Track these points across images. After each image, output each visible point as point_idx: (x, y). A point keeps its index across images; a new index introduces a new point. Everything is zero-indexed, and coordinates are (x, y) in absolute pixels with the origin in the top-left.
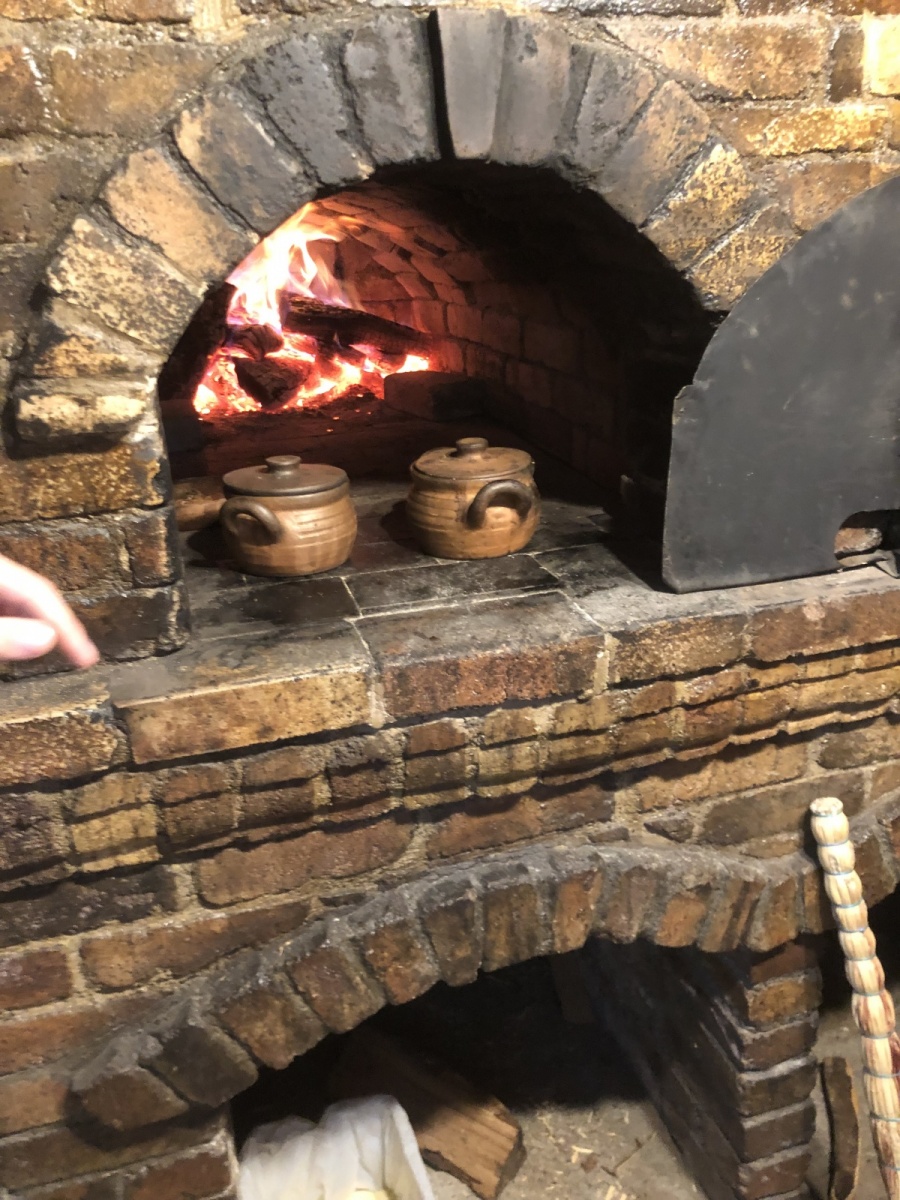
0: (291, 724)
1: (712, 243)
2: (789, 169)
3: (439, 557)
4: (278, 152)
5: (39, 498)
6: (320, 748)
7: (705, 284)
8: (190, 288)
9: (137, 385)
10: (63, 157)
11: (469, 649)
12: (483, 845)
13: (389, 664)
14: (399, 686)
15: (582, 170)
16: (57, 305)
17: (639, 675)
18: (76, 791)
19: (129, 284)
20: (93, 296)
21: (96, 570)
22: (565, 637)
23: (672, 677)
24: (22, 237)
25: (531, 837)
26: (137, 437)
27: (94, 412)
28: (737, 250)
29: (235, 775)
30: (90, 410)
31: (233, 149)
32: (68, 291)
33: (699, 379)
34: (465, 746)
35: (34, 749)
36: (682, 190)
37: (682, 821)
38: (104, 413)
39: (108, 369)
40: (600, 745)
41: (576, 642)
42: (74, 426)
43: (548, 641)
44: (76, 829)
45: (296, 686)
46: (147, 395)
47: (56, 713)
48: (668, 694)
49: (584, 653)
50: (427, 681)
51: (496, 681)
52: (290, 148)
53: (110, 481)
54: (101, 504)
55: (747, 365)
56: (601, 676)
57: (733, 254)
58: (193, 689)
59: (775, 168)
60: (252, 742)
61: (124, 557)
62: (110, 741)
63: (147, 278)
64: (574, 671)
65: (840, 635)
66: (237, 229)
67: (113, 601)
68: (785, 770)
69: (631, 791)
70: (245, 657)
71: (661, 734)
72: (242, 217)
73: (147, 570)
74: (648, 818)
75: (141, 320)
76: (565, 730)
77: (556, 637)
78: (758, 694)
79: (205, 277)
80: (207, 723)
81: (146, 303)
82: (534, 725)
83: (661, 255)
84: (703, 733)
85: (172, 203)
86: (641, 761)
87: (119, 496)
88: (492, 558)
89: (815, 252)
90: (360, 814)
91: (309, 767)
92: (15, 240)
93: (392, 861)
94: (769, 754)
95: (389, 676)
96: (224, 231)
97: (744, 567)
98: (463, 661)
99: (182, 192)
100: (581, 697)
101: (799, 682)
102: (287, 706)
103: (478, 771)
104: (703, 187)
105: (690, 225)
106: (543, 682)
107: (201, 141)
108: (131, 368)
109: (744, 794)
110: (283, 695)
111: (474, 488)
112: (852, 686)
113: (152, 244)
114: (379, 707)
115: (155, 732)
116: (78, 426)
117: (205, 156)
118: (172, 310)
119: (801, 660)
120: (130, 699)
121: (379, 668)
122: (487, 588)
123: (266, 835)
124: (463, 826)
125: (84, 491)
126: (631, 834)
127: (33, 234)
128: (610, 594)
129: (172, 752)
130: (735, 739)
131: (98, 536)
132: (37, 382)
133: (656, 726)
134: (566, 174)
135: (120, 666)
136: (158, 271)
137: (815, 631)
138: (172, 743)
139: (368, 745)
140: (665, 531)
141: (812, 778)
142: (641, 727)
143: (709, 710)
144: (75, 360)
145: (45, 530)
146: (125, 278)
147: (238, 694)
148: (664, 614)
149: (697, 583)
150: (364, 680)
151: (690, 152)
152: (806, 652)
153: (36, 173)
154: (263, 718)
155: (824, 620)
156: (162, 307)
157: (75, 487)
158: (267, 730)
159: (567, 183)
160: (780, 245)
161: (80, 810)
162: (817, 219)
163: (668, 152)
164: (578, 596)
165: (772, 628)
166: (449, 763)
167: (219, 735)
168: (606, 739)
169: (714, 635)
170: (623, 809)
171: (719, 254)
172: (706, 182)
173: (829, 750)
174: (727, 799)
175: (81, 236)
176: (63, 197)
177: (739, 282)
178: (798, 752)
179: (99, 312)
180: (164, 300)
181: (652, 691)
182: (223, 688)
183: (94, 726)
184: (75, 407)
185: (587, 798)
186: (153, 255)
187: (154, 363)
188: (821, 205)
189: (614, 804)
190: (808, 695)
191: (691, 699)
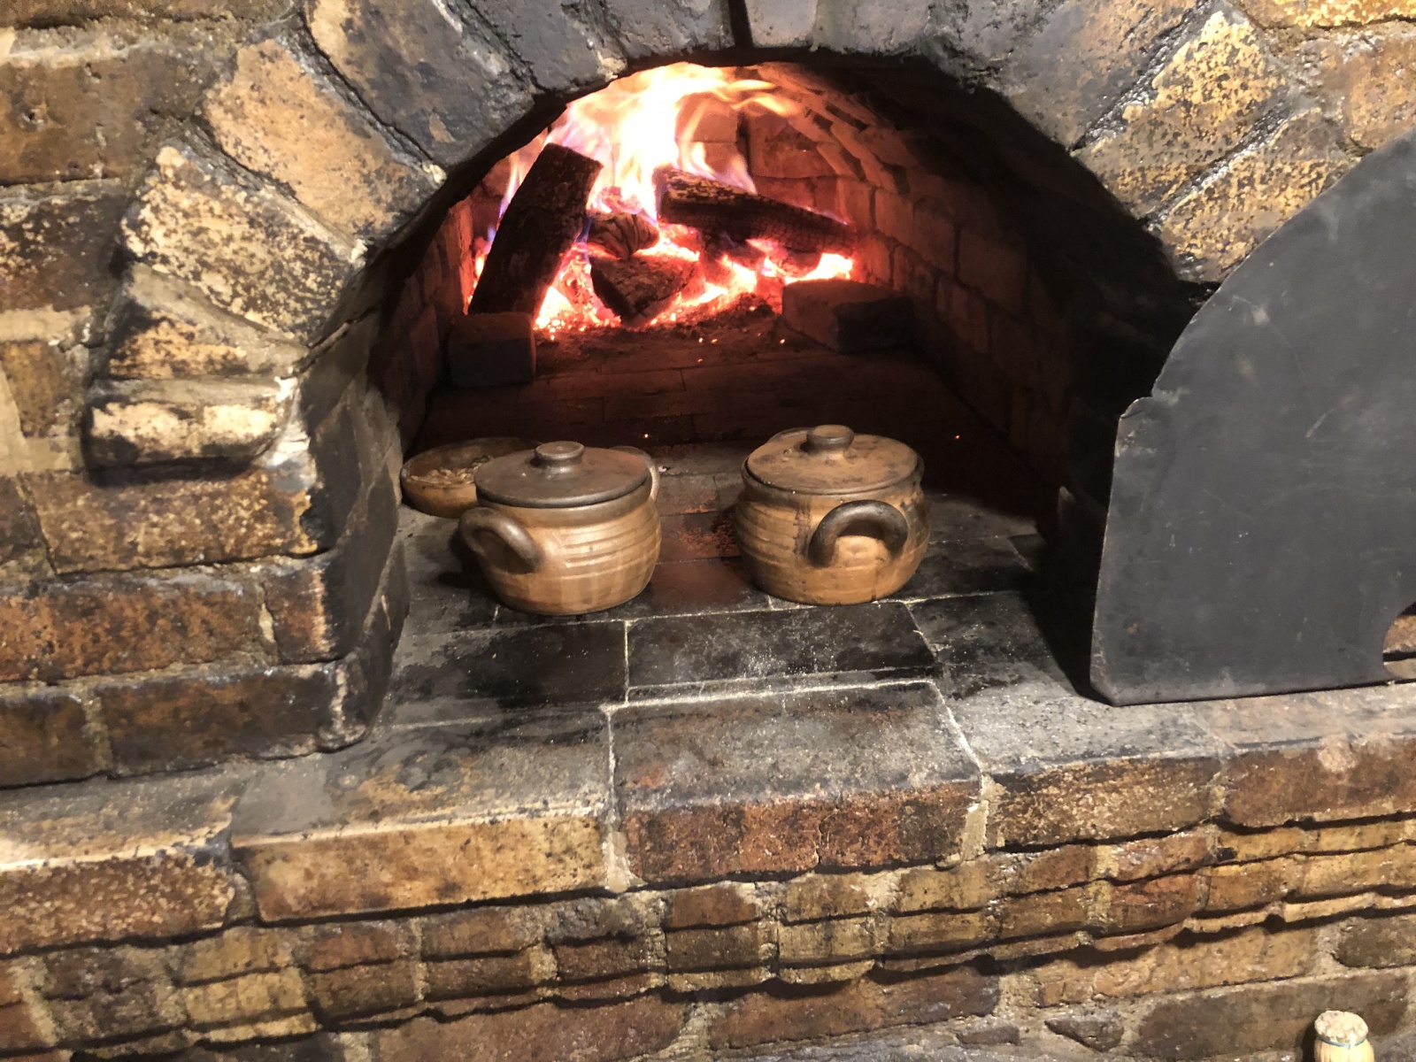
0: (486, 882)
1: (1196, 174)
2: (1346, 48)
3: (774, 596)
4: (468, 42)
5: (140, 539)
6: (535, 911)
7: (1181, 241)
8: (338, 249)
9: (266, 392)
10: (151, 53)
11: (762, 789)
12: (793, 1036)
13: (633, 806)
14: (650, 838)
15: (972, 58)
16: (140, 273)
17: (1035, 837)
18: (184, 947)
19: (245, 244)
20: (191, 261)
21: (227, 639)
22: (916, 780)
23: (1091, 842)
24: (98, 170)
25: (867, 1030)
26: (277, 459)
27: (201, 429)
28: (1241, 185)
29: (411, 939)
30: (195, 426)
31: (399, 38)
32: (153, 254)
33: (1162, 388)
34: (758, 920)
35: (116, 897)
36: (1148, 88)
37: (1105, 1025)
38: (215, 429)
39: (219, 367)
40: (974, 927)
41: (933, 790)
42: (173, 447)
43: (889, 784)
44: (190, 995)
45: (492, 831)
46: (278, 405)
47: (147, 850)
48: (1083, 865)
49: (947, 804)
50: (693, 833)
51: (803, 839)
52: (489, 34)
53: (239, 520)
54: (228, 549)
55: (1247, 368)
56: (974, 837)
57: (1233, 191)
58: (344, 823)
59: (1319, 47)
60: (429, 903)
61: (266, 623)
62: (224, 891)
63: (272, 235)
64: (929, 830)
65: (1381, 796)
66: (407, 159)
67: (252, 681)
68: (1278, 964)
69: (1025, 978)
70: (438, 768)
71: (1071, 917)
72: (415, 143)
73: (296, 644)
74: (1051, 1015)
75: (264, 297)
76: (916, 907)
77: (902, 777)
78: (1235, 868)
79: (359, 232)
80: (363, 872)
81: (270, 272)
82: (864, 898)
83: (1108, 194)
84: (1139, 919)
85: (305, 122)
86: (1040, 947)
87: (254, 540)
88: (848, 606)
89: (1382, 188)
90: (603, 992)
91: (519, 936)
92: (89, 175)
93: (657, 1049)
94: (1253, 943)
95: (634, 824)
96: (387, 162)
97: (1225, 671)
98: (751, 809)
99: (322, 106)
100: (941, 864)
101: (1307, 854)
102: (480, 858)
103: (778, 952)
104: (1186, 83)
105: (1159, 146)
106: (879, 843)
107: (348, 24)
108: (253, 367)
109: (1206, 994)
110: (473, 842)
111: (822, 507)
112: (1397, 863)
113: (277, 183)
114: (619, 864)
115: (289, 880)
116: (179, 447)
117: (353, 49)
118: (311, 282)
119: (1309, 825)
120: (255, 832)
121: (621, 809)
122: (823, 666)
123: (468, 1008)
124: (764, 1010)
125: (202, 532)
126: (1022, 1035)
127: (113, 167)
128: (1007, 697)
129: (314, 908)
130: (1193, 924)
131: (226, 593)
132: (115, 384)
133: (1064, 906)
134: (948, 65)
135: (266, 767)
136: (288, 225)
137: (1337, 788)
138: (314, 897)
139: (607, 912)
140: (1096, 615)
141: (1323, 978)
142: (1038, 906)
143: (1150, 887)
144: (168, 354)
145: (152, 583)
146: (237, 234)
147: (407, 837)
148: (1084, 748)
149: (1149, 693)
150: (597, 828)
151: (1166, 25)
152: (1318, 816)
153: (112, 77)
154: (443, 871)
155: (1354, 773)
156: (295, 278)
157: (191, 526)
158: (450, 888)
159: (952, 79)
160: (1319, 176)
161: (190, 974)
162: (1391, 130)
163: (1126, 27)
164: (957, 696)
165: (1262, 779)
166: (734, 940)
167: (382, 891)
168: (982, 920)
169: (1162, 785)
170: (1013, 999)
171: (1210, 191)
172: (1191, 74)
173: (1355, 940)
174: (1180, 998)
175: (170, 173)
176: (154, 112)
177: (1241, 237)
178: (1302, 941)
179: (199, 284)
180: (298, 267)
181: (1056, 859)
182: (387, 827)
183: (200, 870)
184: (173, 421)
185: (956, 984)
186: (281, 200)
187: (288, 358)
188: (1400, 108)
189: (998, 993)
190: (1319, 873)
191: (1121, 872)
